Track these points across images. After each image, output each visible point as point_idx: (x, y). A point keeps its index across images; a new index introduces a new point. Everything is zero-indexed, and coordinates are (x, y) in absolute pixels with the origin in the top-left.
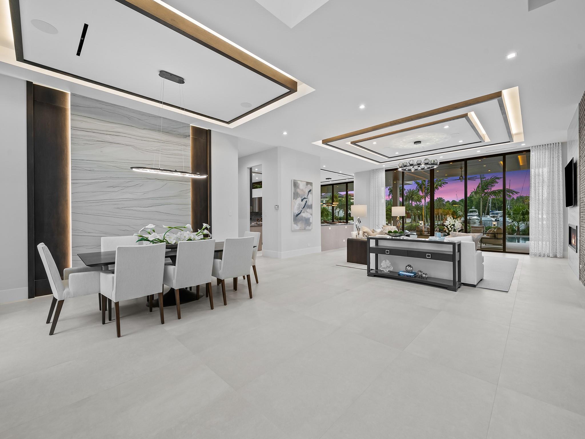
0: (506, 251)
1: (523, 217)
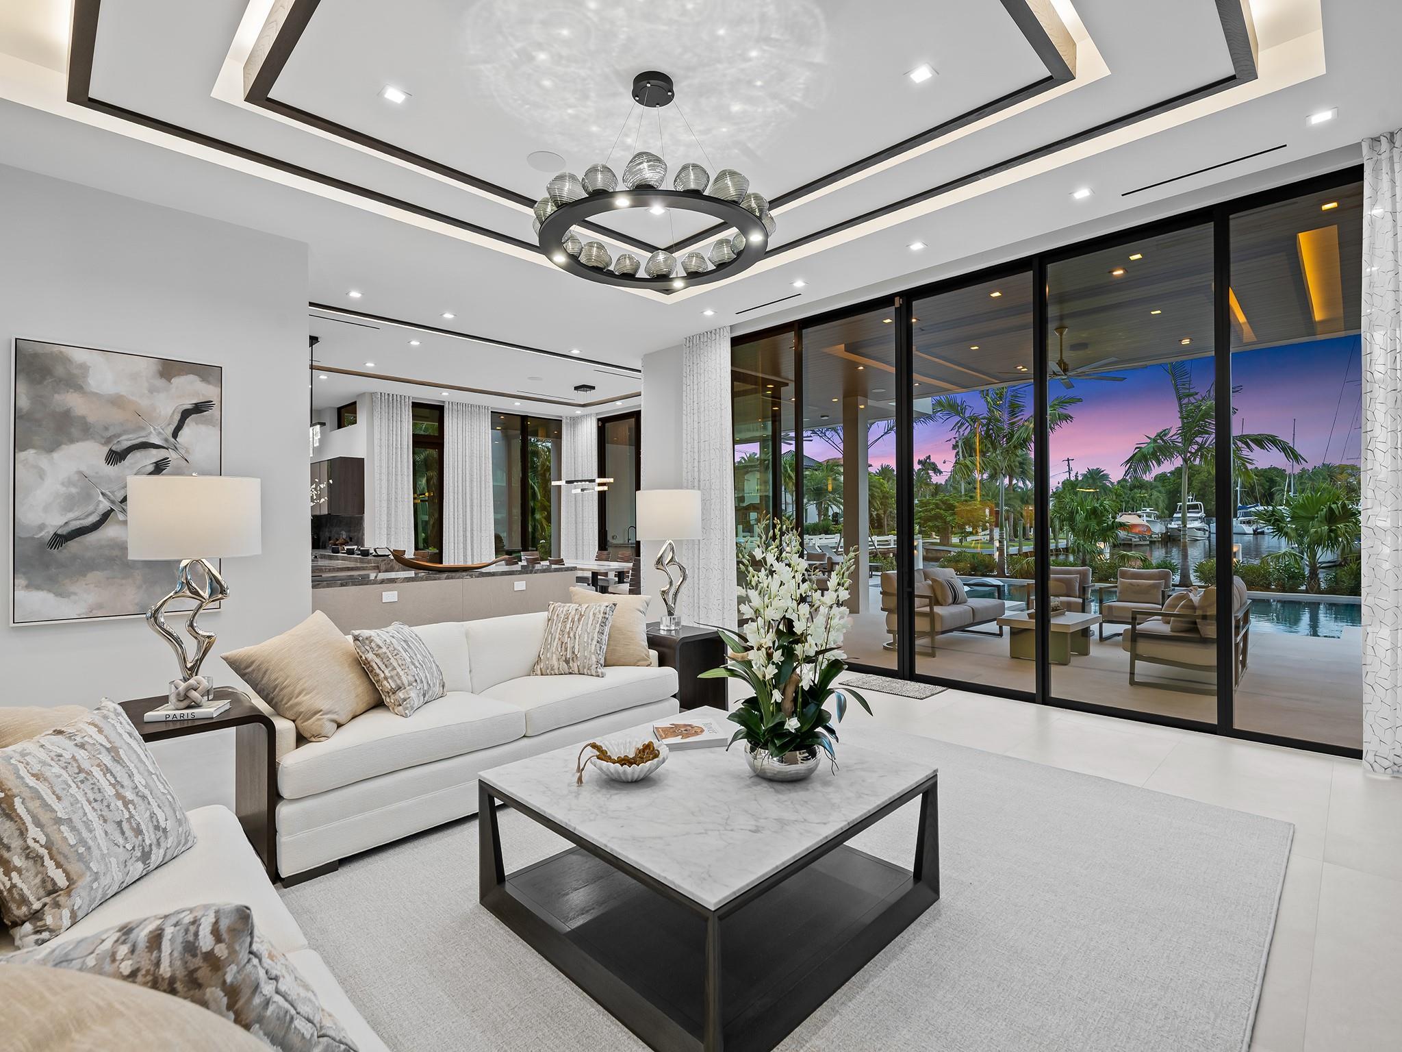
0: (1237, 726)
1: (1331, 531)
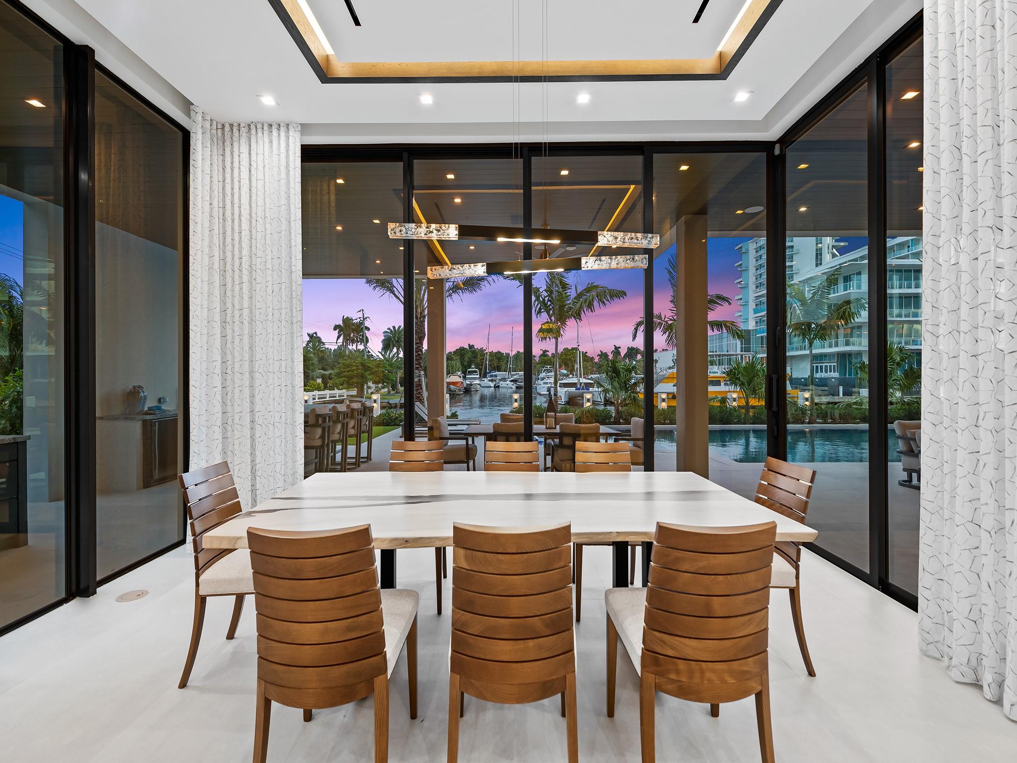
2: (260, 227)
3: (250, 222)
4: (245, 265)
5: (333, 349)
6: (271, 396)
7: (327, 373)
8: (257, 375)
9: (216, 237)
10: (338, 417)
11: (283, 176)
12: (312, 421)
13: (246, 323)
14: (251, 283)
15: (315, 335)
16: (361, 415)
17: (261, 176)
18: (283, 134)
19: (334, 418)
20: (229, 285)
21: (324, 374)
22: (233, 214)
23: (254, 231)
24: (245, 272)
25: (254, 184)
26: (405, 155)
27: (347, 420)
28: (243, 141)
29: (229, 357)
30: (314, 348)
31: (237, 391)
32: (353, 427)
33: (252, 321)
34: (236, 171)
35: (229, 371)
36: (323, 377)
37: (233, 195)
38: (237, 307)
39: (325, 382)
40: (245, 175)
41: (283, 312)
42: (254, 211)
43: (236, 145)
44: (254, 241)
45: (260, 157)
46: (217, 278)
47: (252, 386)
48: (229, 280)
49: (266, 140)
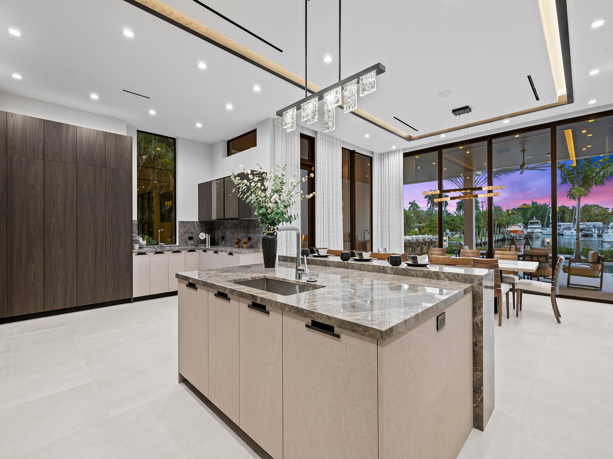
2: (391, 183)
3: (389, 181)
4: (387, 195)
5: (425, 210)
6: (395, 234)
7: (421, 225)
8: (390, 228)
9: (379, 188)
10: (419, 244)
11: (398, 166)
12: (408, 245)
13: (387, 212)
14: (389, 200)
15: (414, 202)
16: (429, 244)
17: (391, 167)
18: (398, 153)
19: (417, 244)
20: (383, 201)
21: (420, 226)
22: (384, 180)
23: (389, 184)
24: (387, 197)
25: (389, 170)
26: (439, 149)
27: (422, 246)
28: (387, 158)
29: (383, 222)
30: (414, 210)
31: (385, 232)
32: (426, 249)
33: (389, 211)
34: (385, 167)
35: (383, 226)
36: (419, 227)
37: (384, 174)
38: (385, 207)
39: (420, 230)
40: (387, 166)
41: (398, 208)
42: (389, 178)
43: (385, 159)
44: (389, 187)
45: (391, 161)
46: (380, 199)
47: (389, 231)
48: (383, 199)
49: (393, 156)
